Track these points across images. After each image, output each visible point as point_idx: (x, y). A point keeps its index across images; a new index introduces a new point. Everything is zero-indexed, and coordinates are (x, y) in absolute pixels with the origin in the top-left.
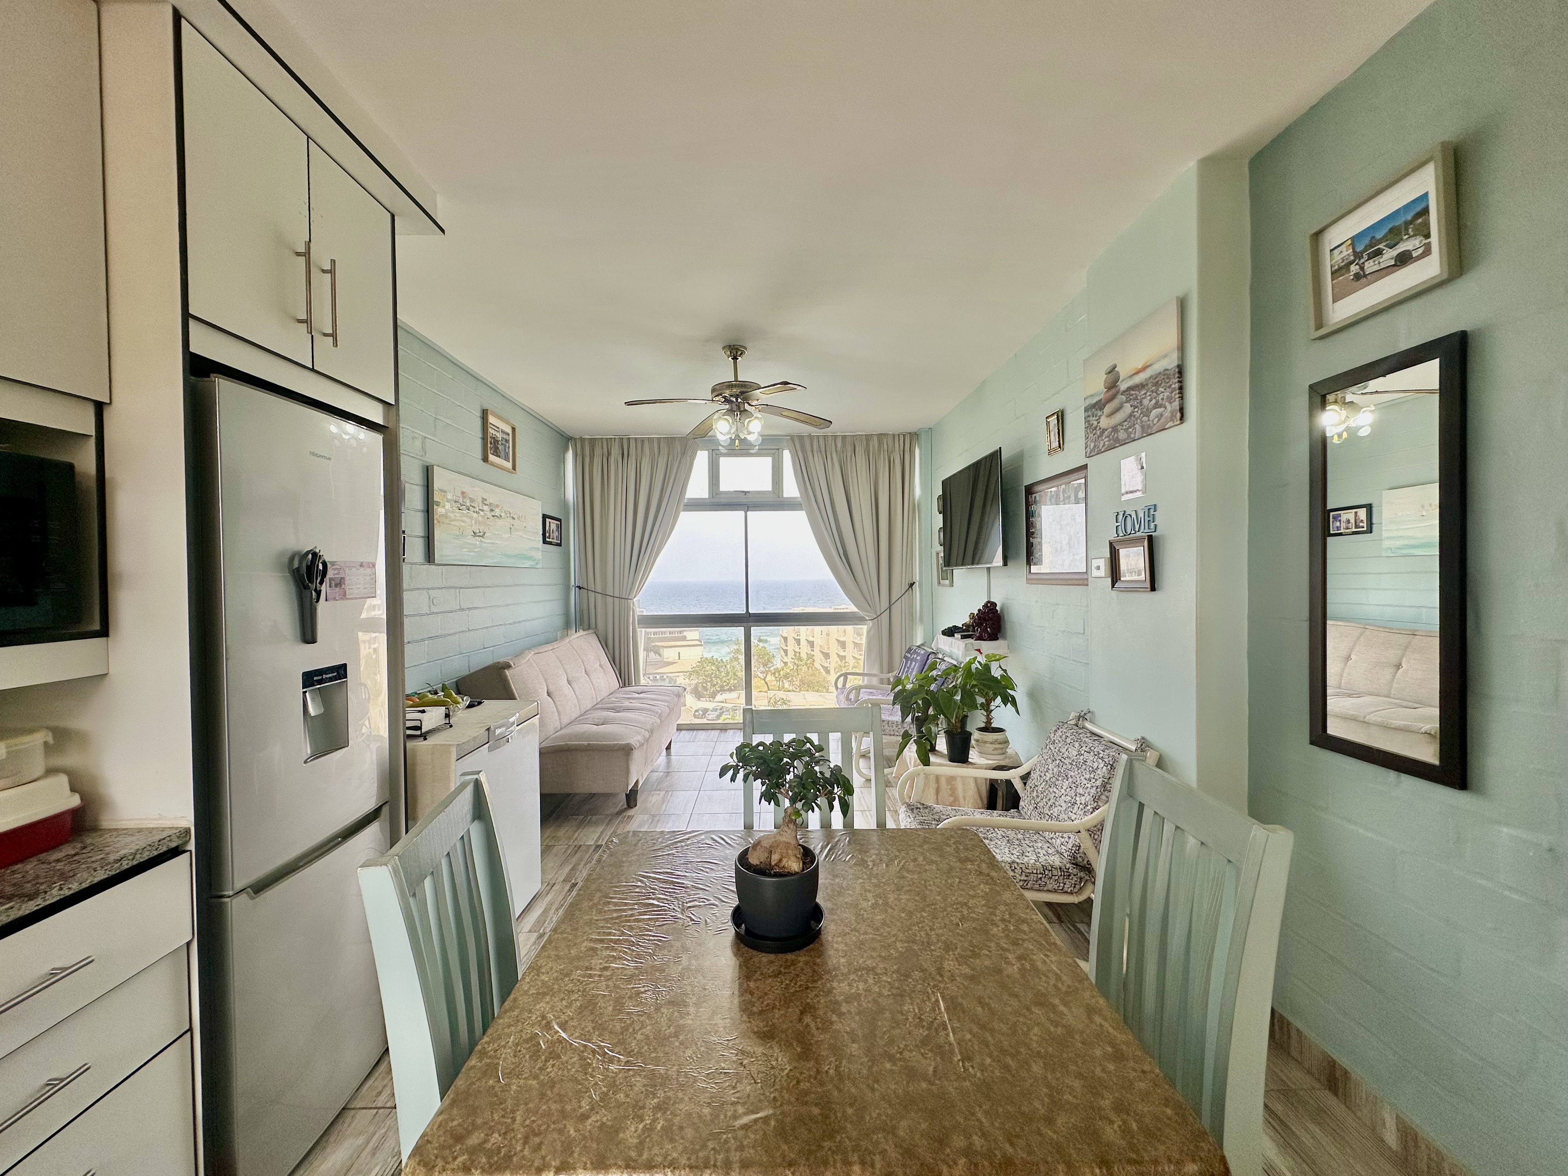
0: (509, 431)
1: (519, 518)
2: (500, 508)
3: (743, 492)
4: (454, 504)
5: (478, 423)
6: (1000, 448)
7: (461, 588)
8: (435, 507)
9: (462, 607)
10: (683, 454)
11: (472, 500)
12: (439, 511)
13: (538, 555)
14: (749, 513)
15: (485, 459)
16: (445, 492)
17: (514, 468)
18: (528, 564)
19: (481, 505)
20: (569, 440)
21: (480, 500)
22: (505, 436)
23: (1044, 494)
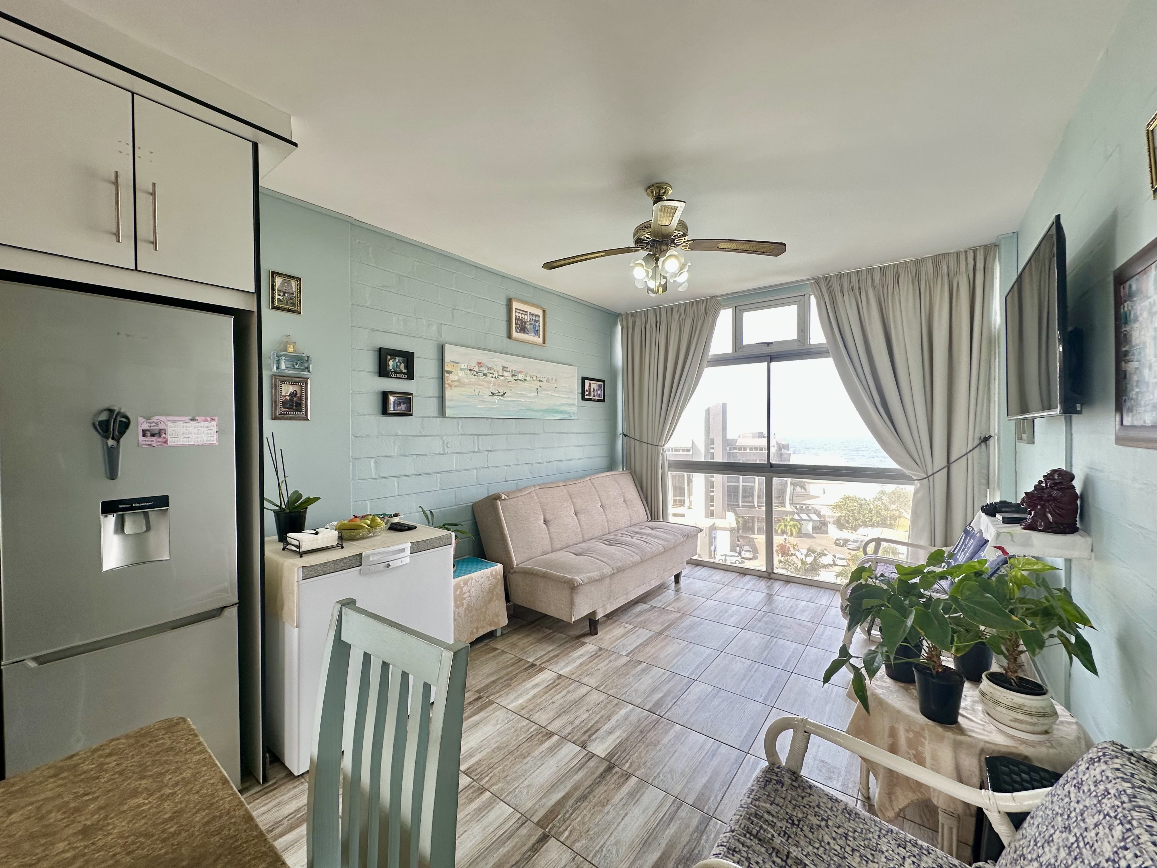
0: (540, 313)
1: (548, 381)
2: (524, 373)
3: (765, 343)
4: (469, 372)
5: (503, 310)
7: (480, 435)
8: (446, 375)
9: (481, 449)
10: (706, 315)
11: (489, 368)
12: (449, 378)
13: (574, 409)
14: (773, 364)
15: (510, 336)
16: (458, 363)
17: (544, 342)
18: (559, 416)
19: (501, 371)
20: (618, 316)
21: (500, 369)
22: (534, 318)
23: (1144, 277)
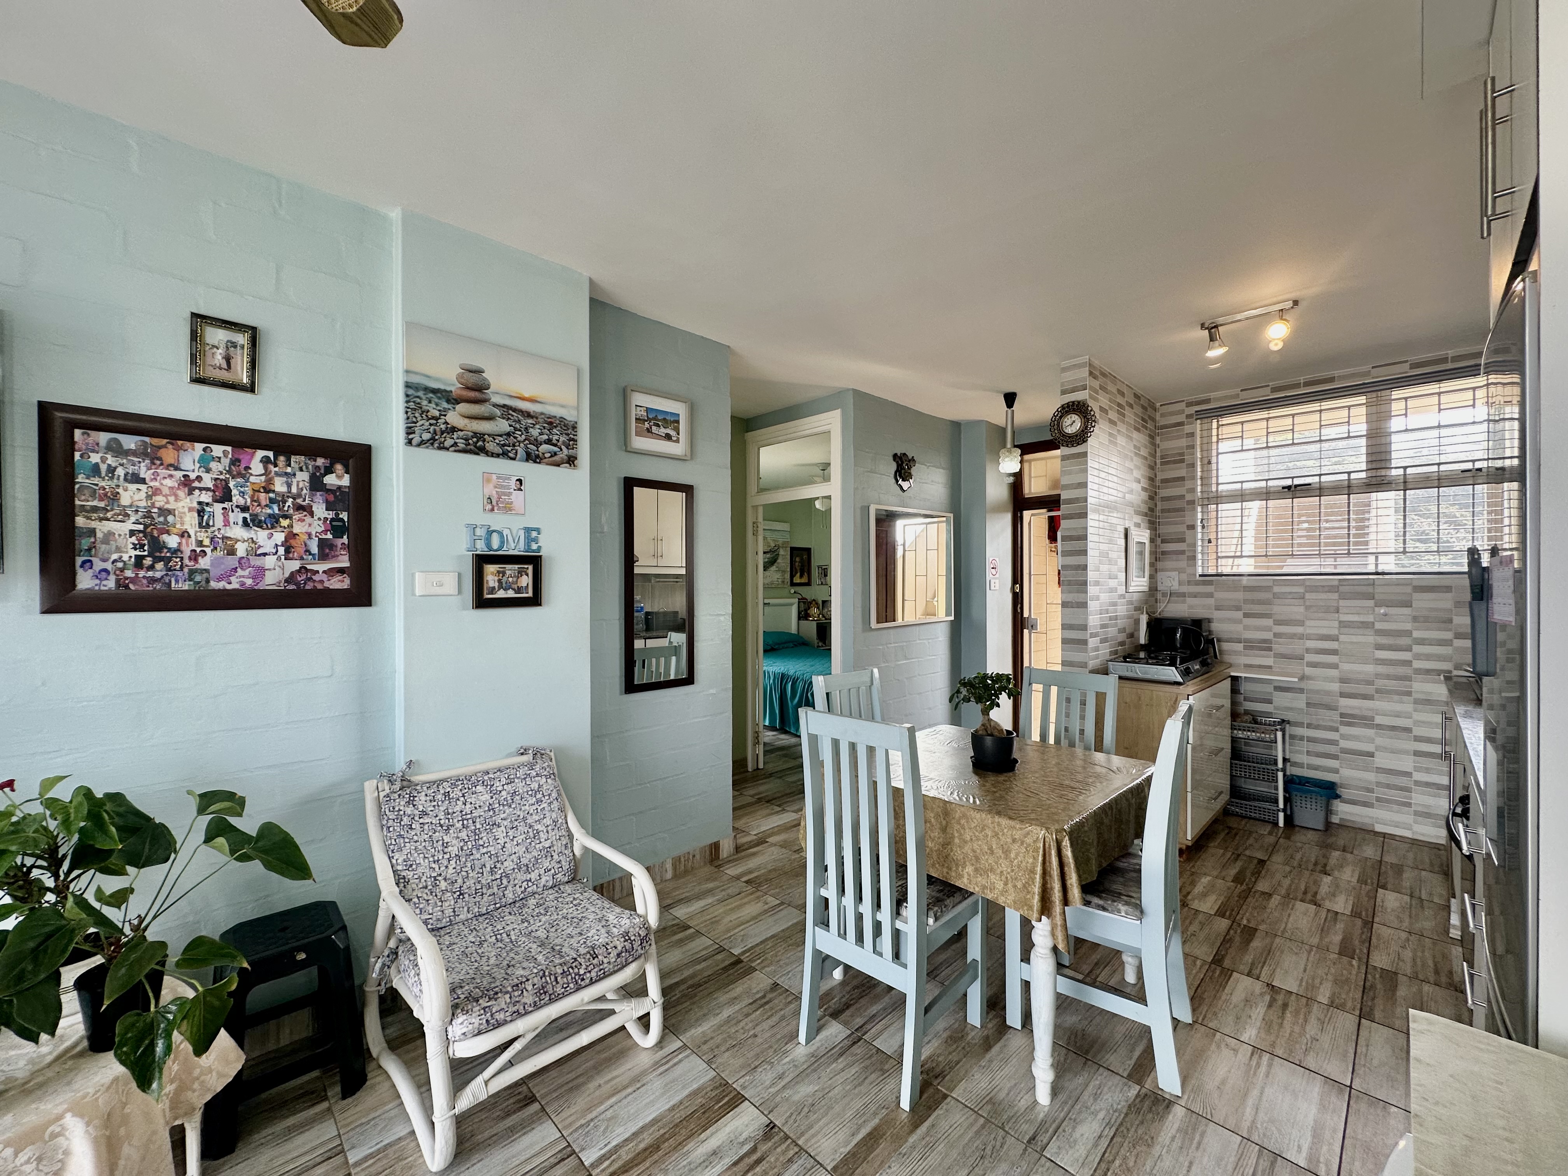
23: (170, 446)
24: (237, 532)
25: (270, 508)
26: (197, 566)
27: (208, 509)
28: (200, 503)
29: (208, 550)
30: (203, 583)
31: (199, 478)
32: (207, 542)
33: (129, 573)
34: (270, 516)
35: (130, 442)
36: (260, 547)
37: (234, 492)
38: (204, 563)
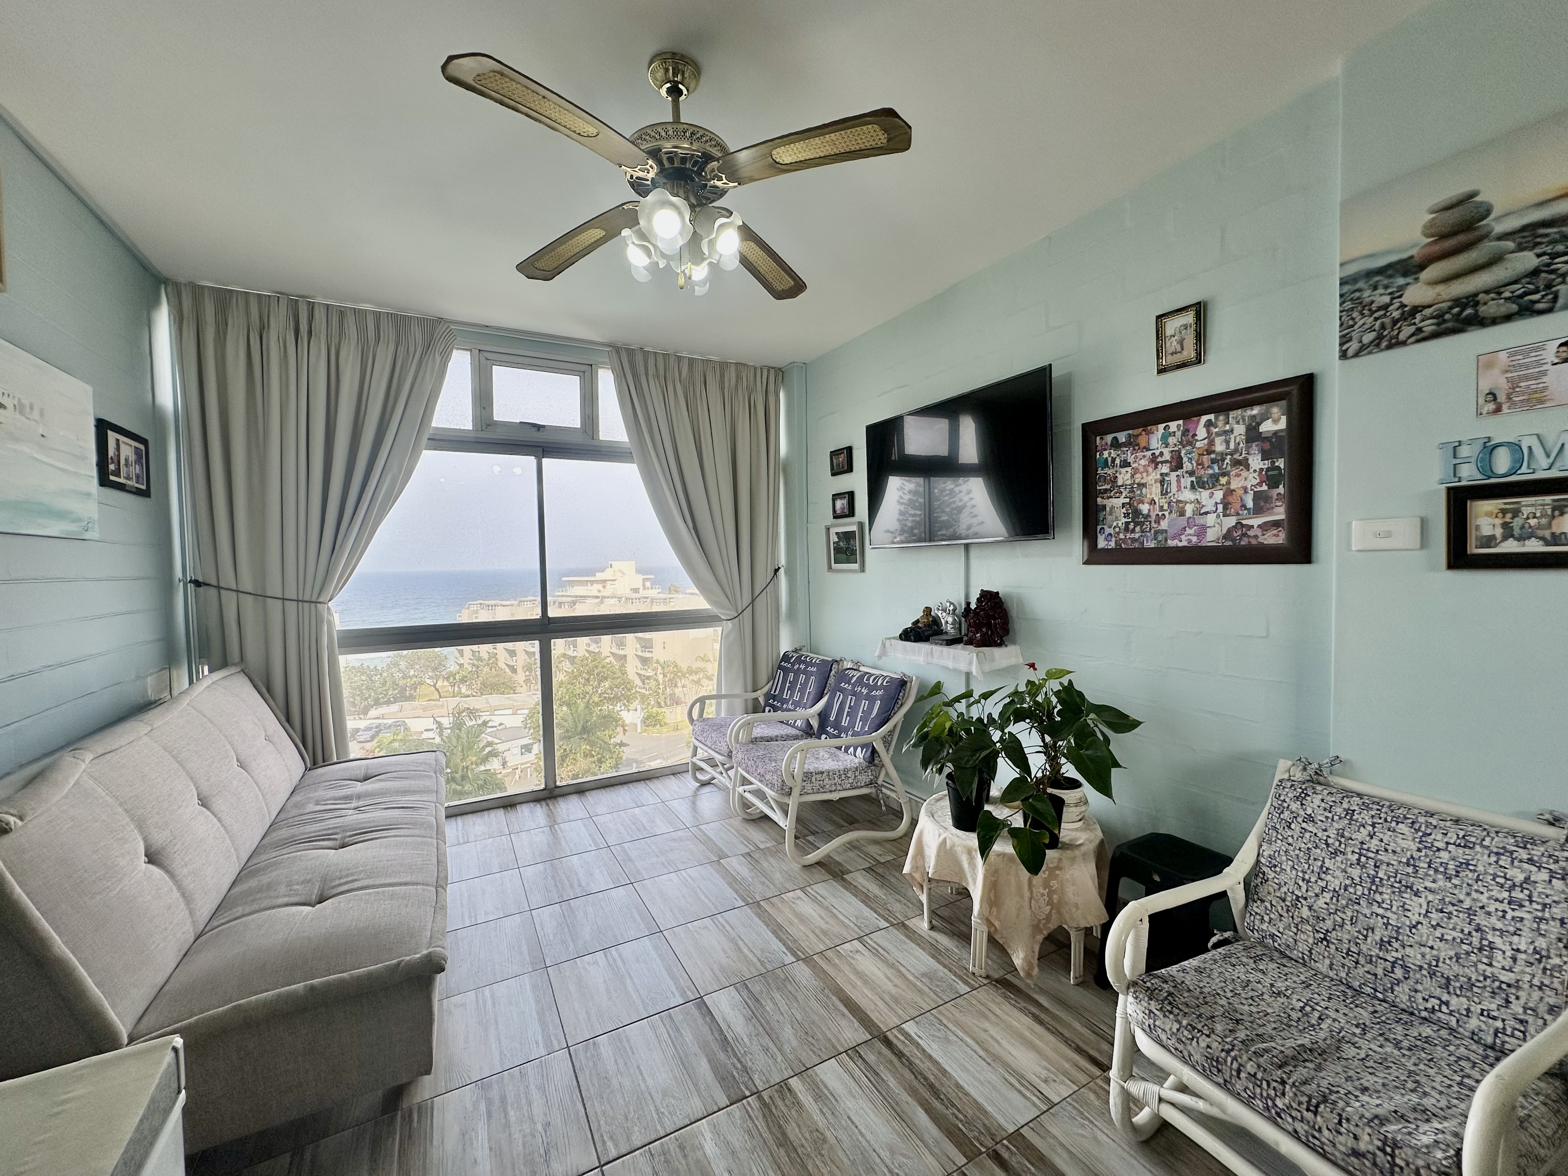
3: (533, 425)
6: (1050, 365)
14: (544, 460)
20: (163, 283)
23: (1143, 433)
24: (1187, 495)
25: (1212, 468)
26: (1160, 528)
27: (1167, 478)
28: (1162, 474)
29: (1166, 513)
30: (1163, 542)
31: (1161, 454)
32: (1166, 507)
33: (1122, 536)
34: (1212, 476)
35: (1122, 437)
36: (1203, 506)
37: (1185, 459)
38: (1164, 525)
